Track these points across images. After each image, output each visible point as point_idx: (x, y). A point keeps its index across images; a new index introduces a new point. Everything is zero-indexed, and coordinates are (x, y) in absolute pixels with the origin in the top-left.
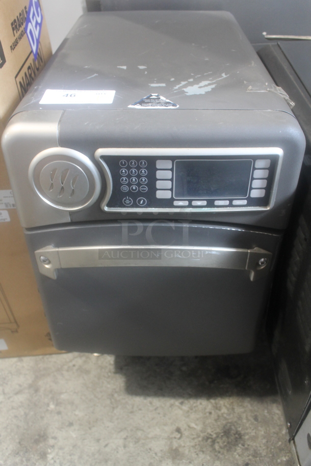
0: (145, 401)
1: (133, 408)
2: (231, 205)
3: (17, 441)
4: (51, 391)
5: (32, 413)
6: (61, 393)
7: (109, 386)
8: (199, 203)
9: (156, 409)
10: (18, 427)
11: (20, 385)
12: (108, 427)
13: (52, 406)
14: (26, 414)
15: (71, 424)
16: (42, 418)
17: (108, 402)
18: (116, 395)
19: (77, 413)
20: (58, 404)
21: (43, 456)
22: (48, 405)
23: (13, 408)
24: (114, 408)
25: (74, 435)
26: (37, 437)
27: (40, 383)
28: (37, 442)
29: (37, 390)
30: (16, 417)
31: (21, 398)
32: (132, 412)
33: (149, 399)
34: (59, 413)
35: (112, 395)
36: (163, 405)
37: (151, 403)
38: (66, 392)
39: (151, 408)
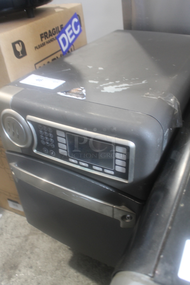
0: (75, 274)
1: (67, 274)
2: (103, 172)
3: (3, 263)
4: (33, 244)
5: (18, 251)
6: (36, 247)
7: (62, 255)
8: (84, 164)
9: (78, 282)
10: (8, 255)
11: (21, 234)
12: (48, 279)
13: (28, 253)
14: (15, 251)
15: (31, 267)
16: (21, 256)
17: (56, 264)
18: (62, 262)
19: (38, 262)
20: (32, 253)
21: (10, 277)
22: (27, 251)
23: (11, 244)
24: (57, 269)
25: (29, 273)
26: (13, 266)
27: (30, 237)
28: (11, 268)
29: (26, 240)
30: (10, 250)
31: (17, 241)
32: (65, 277)
33: (79, 274)
34: (29, 258)
35: (60, 261)
36: (83, 282)
37: (78, 277)
38: (39, 248)
39: (76, 280)
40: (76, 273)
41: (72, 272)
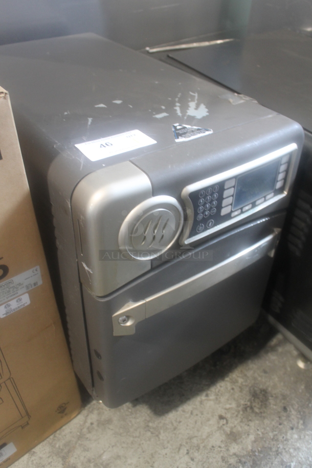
0: (178, 413)
1: (173, 425)
4: (89, 461)
6: (100, 456)
7: (138, 420)
9: (192, 413)
12: (166, 454)
17: (149, 434)
18: (150, 424)
19: (129, 461)
24: (158, 436)
27: (72, 460)
32: (175, 429)
33: (180, 409)
35: (148, 426)
36: (195, 407)
37: (184, 411)
38: (104, 452)
39: (188, 415)
40: (177, 411)
41: (172, 416)
